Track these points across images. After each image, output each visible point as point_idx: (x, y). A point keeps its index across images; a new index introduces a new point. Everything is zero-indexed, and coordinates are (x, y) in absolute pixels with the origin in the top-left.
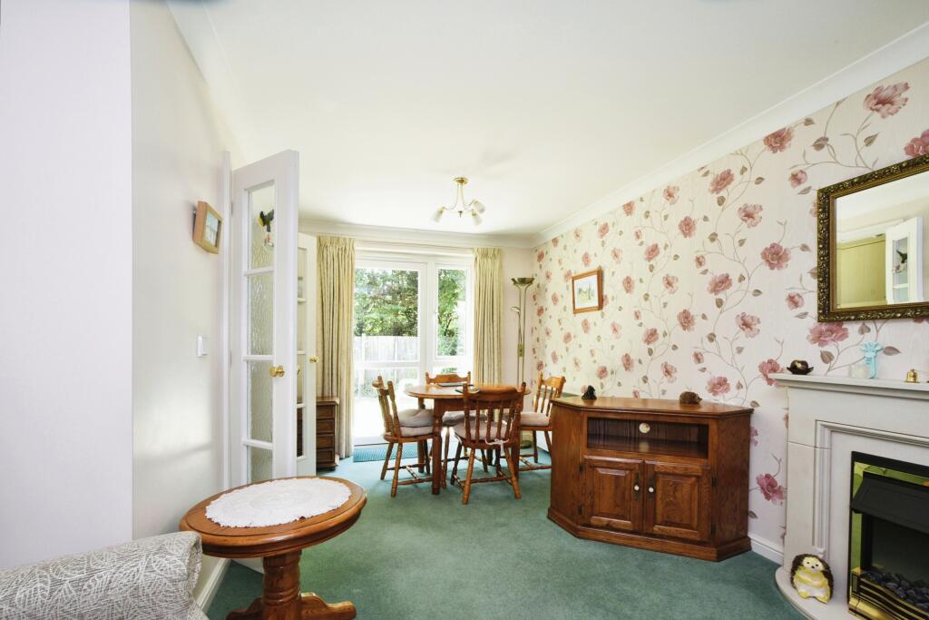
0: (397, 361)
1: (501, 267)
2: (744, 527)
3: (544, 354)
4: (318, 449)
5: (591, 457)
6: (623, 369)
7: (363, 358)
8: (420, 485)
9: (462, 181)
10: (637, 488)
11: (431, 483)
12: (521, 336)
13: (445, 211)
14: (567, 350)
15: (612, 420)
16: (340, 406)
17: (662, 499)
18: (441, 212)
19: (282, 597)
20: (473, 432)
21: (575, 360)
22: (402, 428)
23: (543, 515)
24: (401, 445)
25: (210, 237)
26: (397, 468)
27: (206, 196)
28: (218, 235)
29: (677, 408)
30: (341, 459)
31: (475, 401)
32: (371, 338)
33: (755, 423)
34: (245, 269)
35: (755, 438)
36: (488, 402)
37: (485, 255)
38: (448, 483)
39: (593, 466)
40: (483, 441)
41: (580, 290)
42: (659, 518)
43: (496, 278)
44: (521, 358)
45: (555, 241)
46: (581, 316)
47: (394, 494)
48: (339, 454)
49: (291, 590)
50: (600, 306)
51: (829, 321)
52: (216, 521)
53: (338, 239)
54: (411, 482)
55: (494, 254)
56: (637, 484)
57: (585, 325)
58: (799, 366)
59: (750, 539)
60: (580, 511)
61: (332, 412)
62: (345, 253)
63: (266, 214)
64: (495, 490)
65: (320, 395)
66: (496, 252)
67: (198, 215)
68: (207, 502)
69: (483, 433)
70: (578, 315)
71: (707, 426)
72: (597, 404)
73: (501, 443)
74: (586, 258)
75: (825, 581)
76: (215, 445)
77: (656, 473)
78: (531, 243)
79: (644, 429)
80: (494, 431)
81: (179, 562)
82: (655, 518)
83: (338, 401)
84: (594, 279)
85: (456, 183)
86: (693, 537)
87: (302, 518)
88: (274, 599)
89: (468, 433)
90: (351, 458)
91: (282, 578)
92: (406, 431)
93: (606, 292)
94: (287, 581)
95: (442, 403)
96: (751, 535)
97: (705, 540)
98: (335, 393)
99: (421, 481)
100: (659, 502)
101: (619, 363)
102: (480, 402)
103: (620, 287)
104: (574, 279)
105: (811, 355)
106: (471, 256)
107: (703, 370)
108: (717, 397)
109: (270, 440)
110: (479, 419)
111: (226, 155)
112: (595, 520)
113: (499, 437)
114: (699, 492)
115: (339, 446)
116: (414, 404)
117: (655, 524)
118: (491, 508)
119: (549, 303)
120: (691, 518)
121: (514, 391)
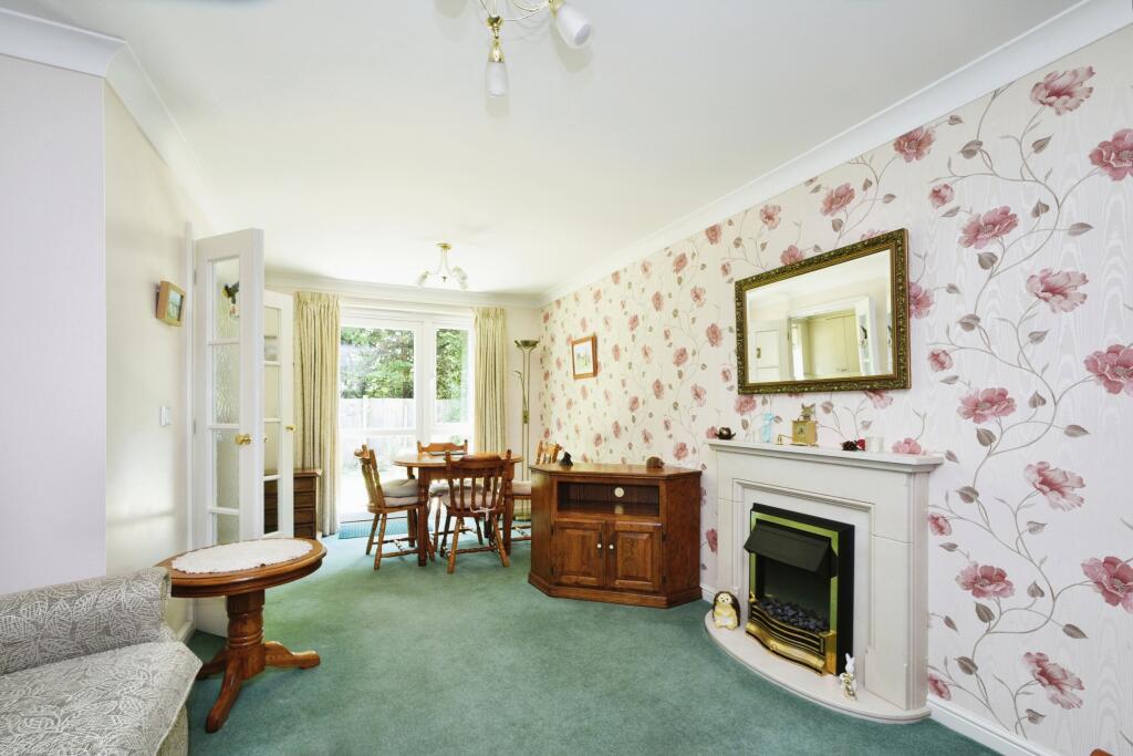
0: (405, 428)
1: (504, 326)
2: (696, 578)
3: (550, 421)
4: (296, 524)
5: (561, 520)
6: (613, 436)
7: (365, 425)
8: (407, 557)
9: (445, 247)
10: (599, 546)
11: (416, 555)
12: (525, 402)
13: (429, 277)
14: (569, 416)
15: (579, 484)
16: (322, 478)
17: (622, 555)
18: (425, 277)
19: (246, 641)
20: (458, 500)
21: (576, 427)
22: (386, 499)
23: (525, 580)
24: (385, 515)
25: (173, 311)
26: (382, 542)
27: (168, 274)
28: (180, 308)
29: (644, 471)
30: (324, 536)
31: (458, 469)
32: (375, 401)
33: (705, 484)
34: (209, 339)
35: (705, 497)
36: (470, 470)
37: (486, 314)
38: (437, 555)
39: (563, 528)
40: (468, 509)
41: (579, 356)
42: (620, 573)
43: (498, 341)
44: (526, 425)
45: (558, 302)
46: (581, 382)
47: (377, 567)
48: (322, 531)
49: (253, 636)
50: (595, 373)
51: (745, 394)
52: (182, 570)
53: (320, 295)
54: (396, 554)
55: (496, 315)
56: (600, 542)
57: (584, 390)
58: (725, 432)
59: (701, 589)
60: (552, 570)
61: (313, 484)
62: (328, 311)
63: (230, 286)
64: (485, 560)
65: (299, 465)
66: (498, 312)
67: (160, 294)
68: (174, 558)
69: (468, 501)
70: (578, 381)
71: (658, 487)
72: (573, 469)
73: (486, 510)
74: (584, 324)
75: (734, 612)
76: (179, 513)
77: (617, 532)
78: (538, 304)
79: (619, 492)
80: (479, 499)
81: (154, 586)
82: (616, 574)
83: (319, 472)
84: (589, 344)
85: (440, 248)
86: (647, 588)
87: (263, 565)
88: (237, 643)
89: (453, 502)
90: (337, 536)
91: (245, 623)
92: (389, 501)
93: (600, 358)
94: (250, 627)
95: (428, 472)
96: (703, 585)
97: (657, 589)
98: (317, 464)
99: (407, 553)
100: (619, 558)
101: (610, 430)
102: (465, 469)
103: (610, 354)
104: (574, 343)
105: (733, 422)
106: (472, 315)
107: (670, 436)
108: (681, 462)
109: (237, 506)
110: (475, 488)
111: (188, 227)
112: (564, 579)
113: (484, 505)
114: (652, 547)
115: (323, 521)
116: (402, 474)
117: (616, 578)
118: (475, 576)
119: (553, 368)
120: (645, 571)
121: (497, 459)
